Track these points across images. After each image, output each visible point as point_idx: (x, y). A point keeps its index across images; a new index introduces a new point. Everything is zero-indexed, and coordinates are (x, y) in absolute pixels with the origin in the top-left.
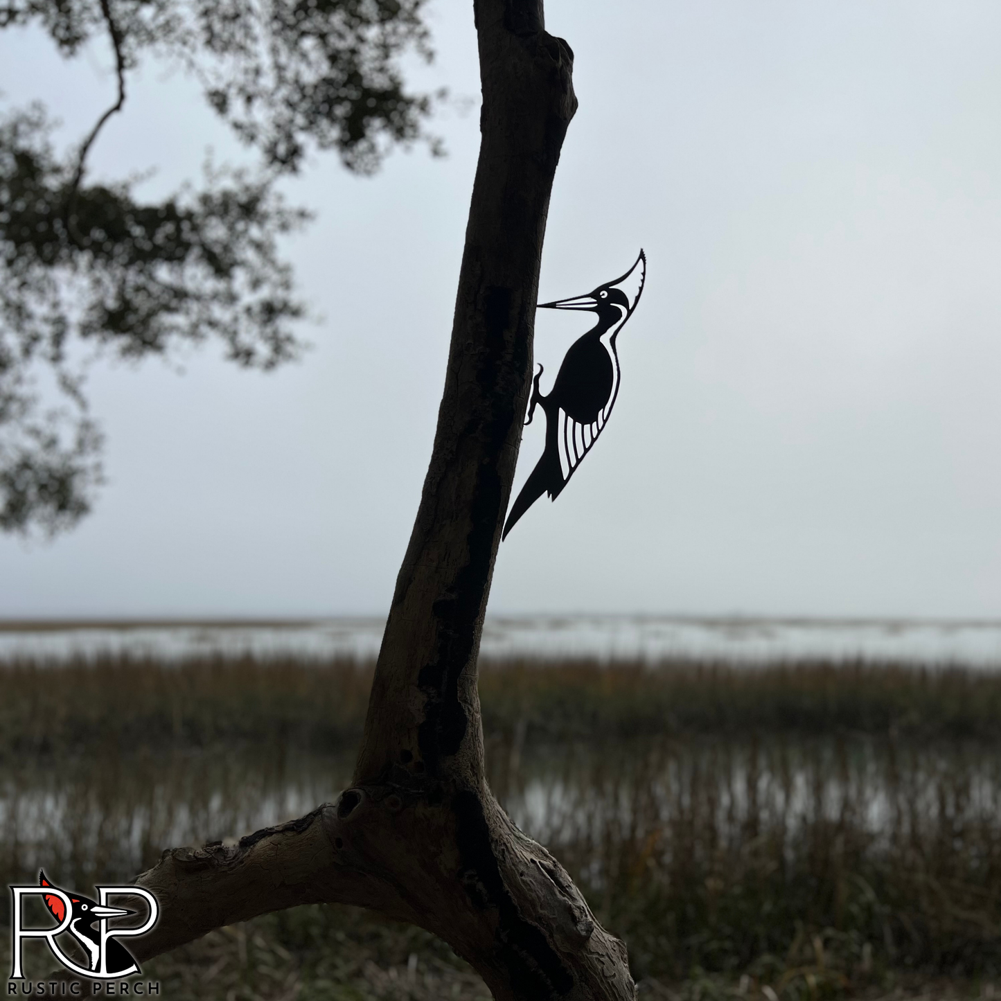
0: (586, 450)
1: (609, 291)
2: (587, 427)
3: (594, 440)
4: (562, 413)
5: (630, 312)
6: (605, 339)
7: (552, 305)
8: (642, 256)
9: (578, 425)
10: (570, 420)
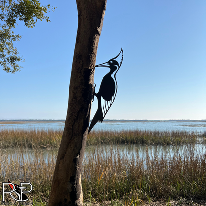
0: (109, 108)
1: (113, 61)
2: (109, 101)
3: (111, 105)
4: (102, 98)
5: (119, 67)
6: (113, 76)
7: (97, 66)
8: (122, 50)
9: (106, 101)
10: (104, 100)
